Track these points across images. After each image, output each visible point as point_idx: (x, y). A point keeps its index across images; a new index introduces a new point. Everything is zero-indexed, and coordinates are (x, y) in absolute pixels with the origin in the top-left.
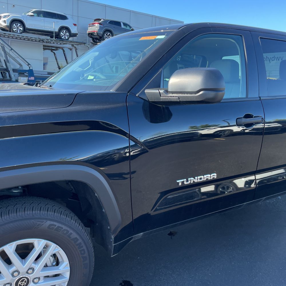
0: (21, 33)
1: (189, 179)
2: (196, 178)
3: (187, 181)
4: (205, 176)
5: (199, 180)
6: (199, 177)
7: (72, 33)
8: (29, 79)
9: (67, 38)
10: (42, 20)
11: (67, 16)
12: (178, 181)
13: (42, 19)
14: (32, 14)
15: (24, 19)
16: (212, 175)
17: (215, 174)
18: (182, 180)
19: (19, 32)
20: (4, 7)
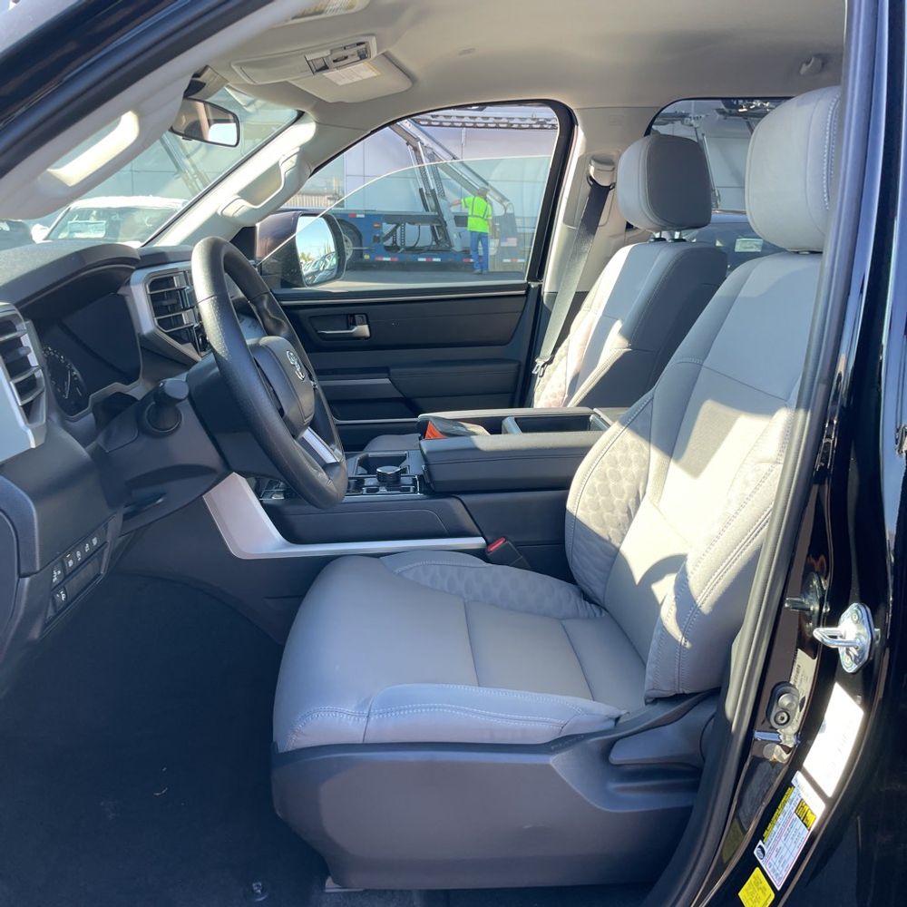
8: (503, 244)
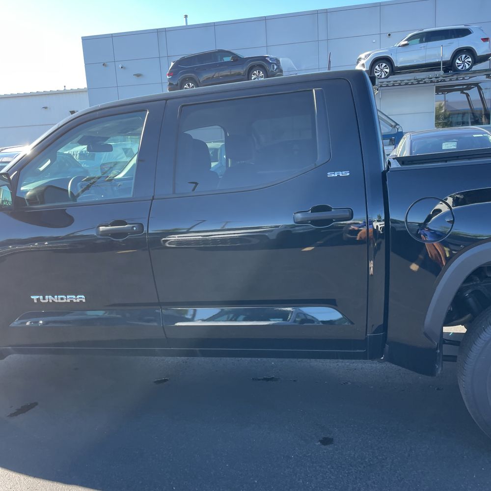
0: (387, 77)
1: (47, 297)
2: (56, 297)
3: (44, 299)
4: (68, 297)
5: (60, 301)
6: (60, 297)
7: (478, 55)
9: (467, 67)
10: (423, 48)
11: (471, 27)
12: (32, 297)
13: (422, 46)
14: (406, 42)
15: (391, 55)
16: (78, 297)
17: (83, 297)
18: (38, 297)
19: (383, 76)
20: (374, 41)
